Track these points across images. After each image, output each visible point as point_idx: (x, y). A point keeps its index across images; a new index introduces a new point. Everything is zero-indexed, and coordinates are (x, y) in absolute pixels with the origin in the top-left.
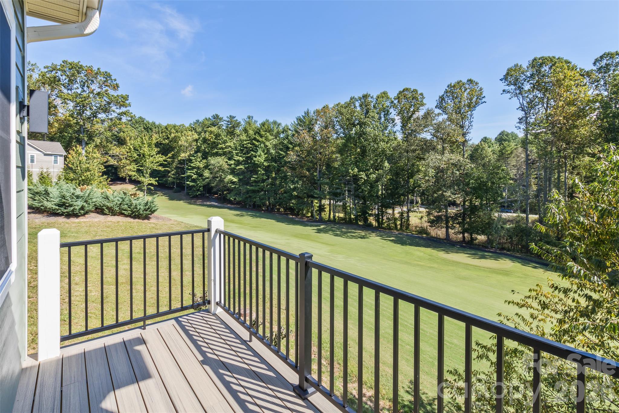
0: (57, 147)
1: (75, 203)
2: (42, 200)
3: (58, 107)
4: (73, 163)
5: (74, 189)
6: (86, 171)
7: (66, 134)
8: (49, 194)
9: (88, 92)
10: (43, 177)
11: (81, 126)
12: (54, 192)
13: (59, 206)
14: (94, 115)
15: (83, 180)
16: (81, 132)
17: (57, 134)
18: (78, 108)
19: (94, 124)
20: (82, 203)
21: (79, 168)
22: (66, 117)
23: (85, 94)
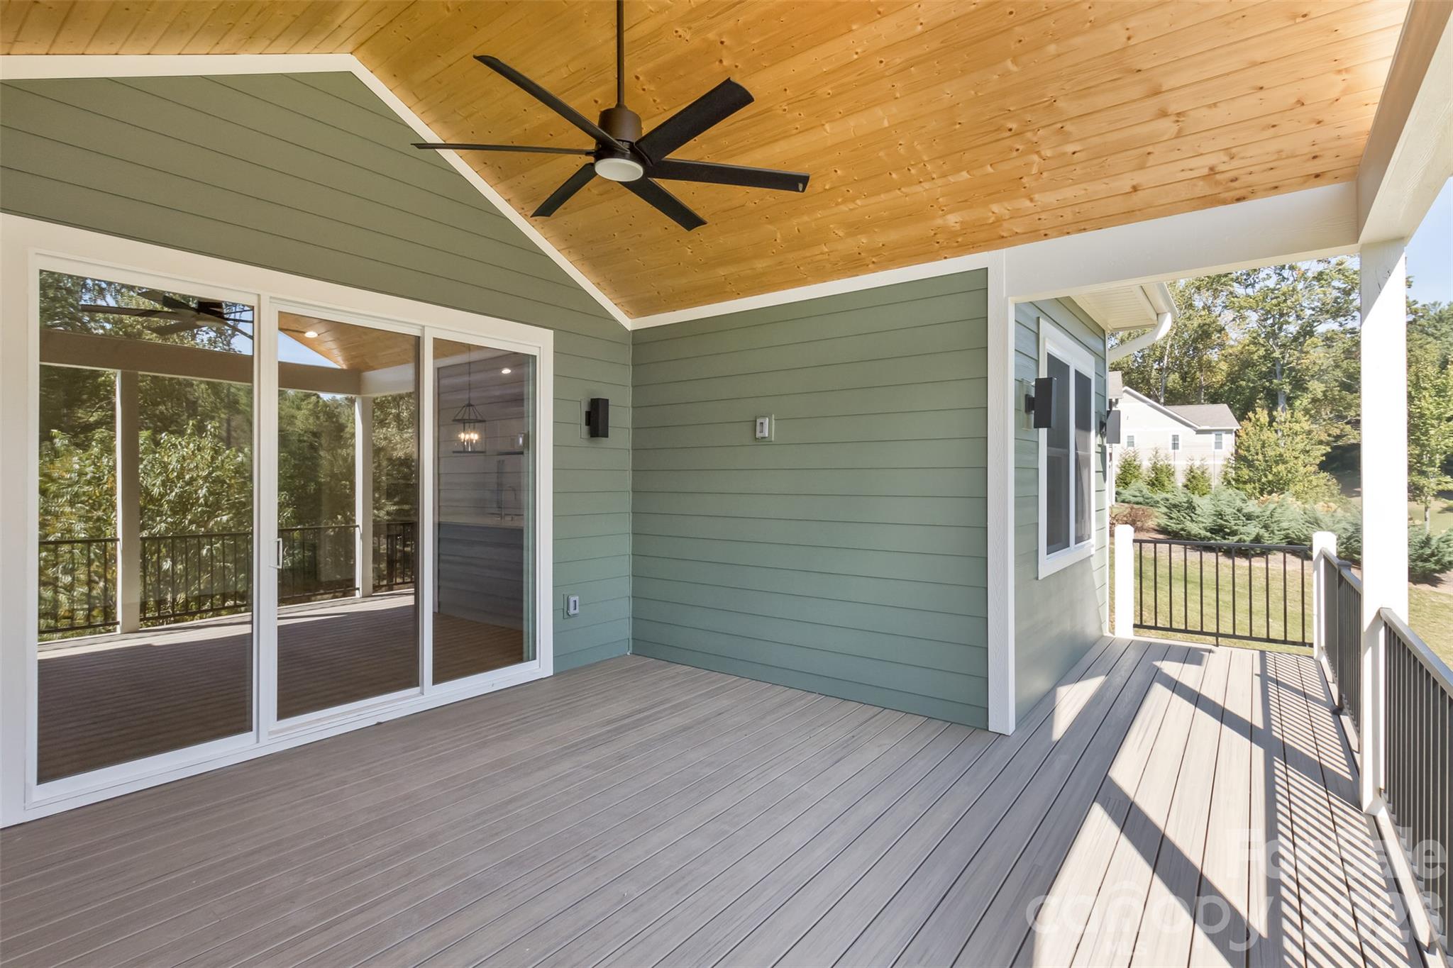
0: (1222, 414)
1: (1242, 529)
2: (1182, 518)
3: (1226, 327)
4: (1249, 447)
5: (1244, 501)
6: (1277, 463)
7: (1243, 383)
8: (1194, 508)
9: (1291, 279)
10: (1193, 477)
11: (1275, 361)
12: (1204, 505)
13: (1211, 533)
14: (1307, 332)
15: (1269, 482)
16: (1275, 374)
17: (1225, 384)
18: (1270, 321)
19: (1307, 353)
20: (1257, 530)
21: (1260, 457)
22: (1243, 347)
23: (1284, 287)
